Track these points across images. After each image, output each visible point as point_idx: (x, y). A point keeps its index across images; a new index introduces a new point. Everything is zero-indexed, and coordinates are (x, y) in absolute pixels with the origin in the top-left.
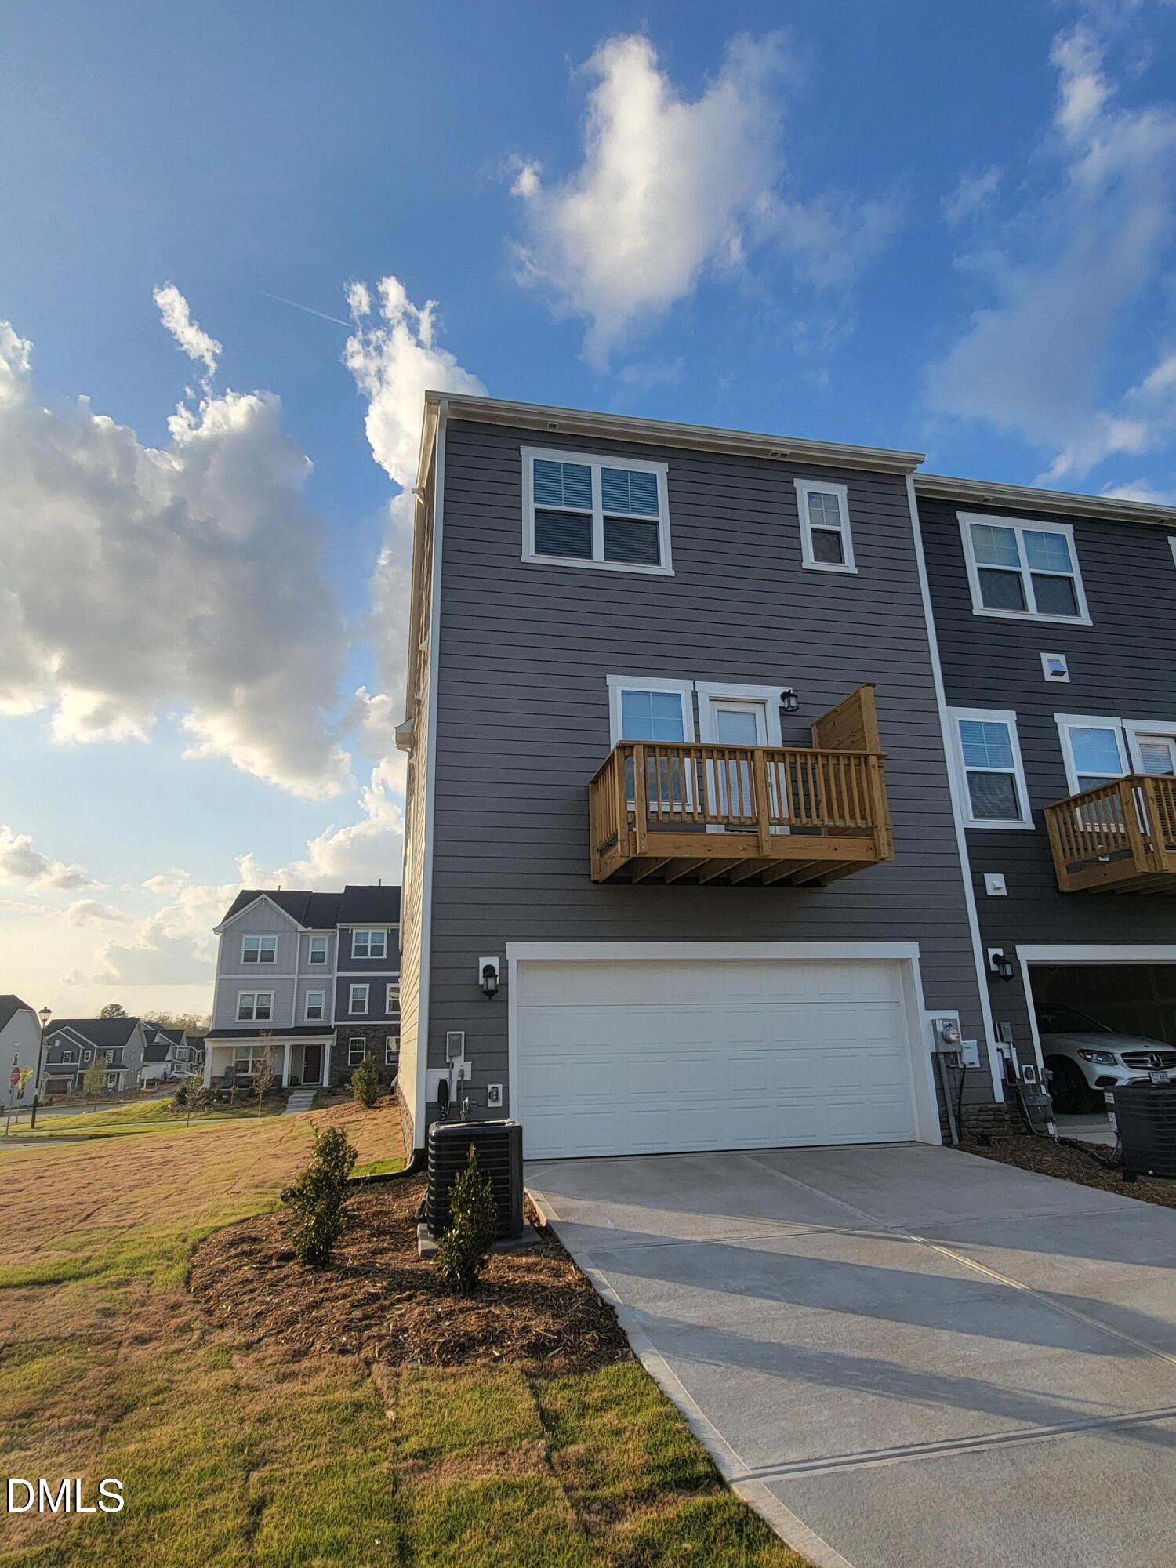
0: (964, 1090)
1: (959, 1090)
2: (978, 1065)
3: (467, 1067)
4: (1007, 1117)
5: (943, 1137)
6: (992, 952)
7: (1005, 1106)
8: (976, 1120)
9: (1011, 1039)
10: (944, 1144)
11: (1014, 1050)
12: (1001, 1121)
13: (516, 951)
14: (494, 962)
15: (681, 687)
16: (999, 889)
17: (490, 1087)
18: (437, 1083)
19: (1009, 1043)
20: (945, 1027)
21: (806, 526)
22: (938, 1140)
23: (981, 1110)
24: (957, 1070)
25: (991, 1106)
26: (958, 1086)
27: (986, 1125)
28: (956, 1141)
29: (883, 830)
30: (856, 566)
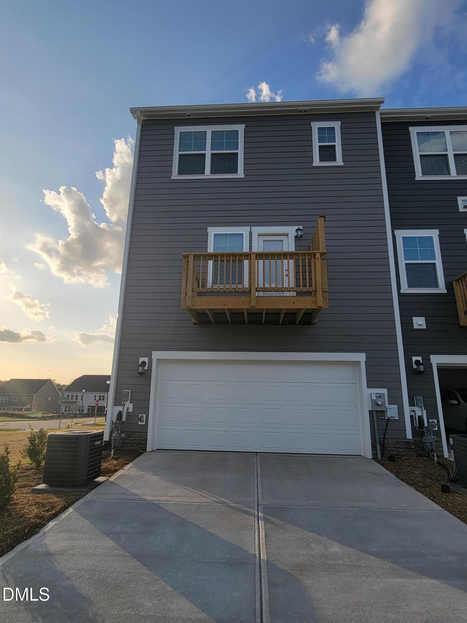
0: (387, 431)
1: (384, 431)
2: (397, 418)
3: (131, 406)
4: (413, 447)
5: (373, 455)
6: (414, 359)
7: (412, 441)
8: (394, 447)
9: (422, 405)
10: (373, 459)
11: (425, 412)
12: (409, 448)
13: (157, 355)
14: (146, 360)
15: (244, 230)
16: (421, 325)
17: (140, 415)
18: (117, 413)
19: (421, 407)
20: (377, 397)
21: (316, 145)
22: (370, 456)
23: (397, 442)
24: (384, 420)
25: (403, 440)
26: (384, 429)
27: (400, 450)
28: (379, 457)
29: (321, 292)
30: (343, 162)
